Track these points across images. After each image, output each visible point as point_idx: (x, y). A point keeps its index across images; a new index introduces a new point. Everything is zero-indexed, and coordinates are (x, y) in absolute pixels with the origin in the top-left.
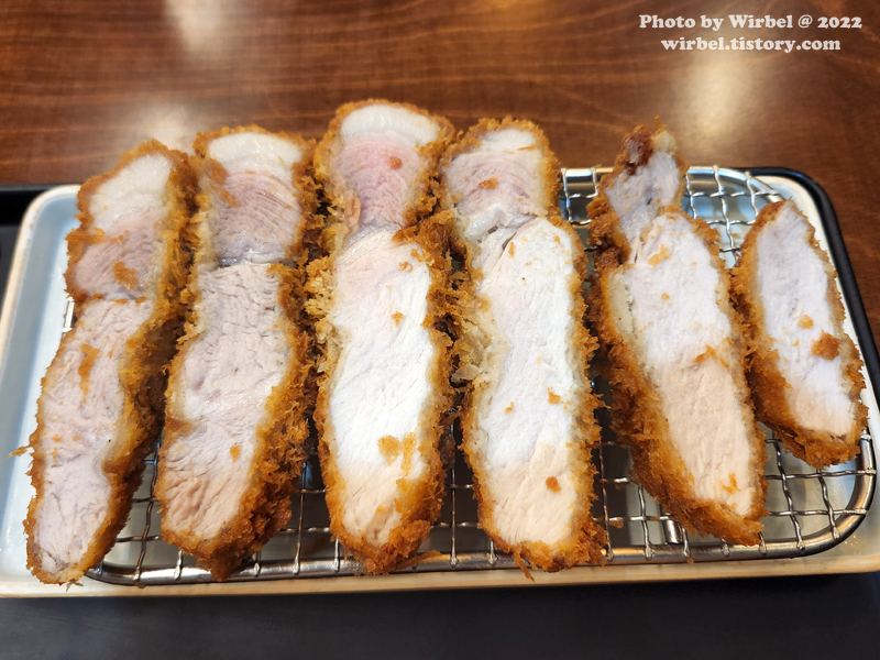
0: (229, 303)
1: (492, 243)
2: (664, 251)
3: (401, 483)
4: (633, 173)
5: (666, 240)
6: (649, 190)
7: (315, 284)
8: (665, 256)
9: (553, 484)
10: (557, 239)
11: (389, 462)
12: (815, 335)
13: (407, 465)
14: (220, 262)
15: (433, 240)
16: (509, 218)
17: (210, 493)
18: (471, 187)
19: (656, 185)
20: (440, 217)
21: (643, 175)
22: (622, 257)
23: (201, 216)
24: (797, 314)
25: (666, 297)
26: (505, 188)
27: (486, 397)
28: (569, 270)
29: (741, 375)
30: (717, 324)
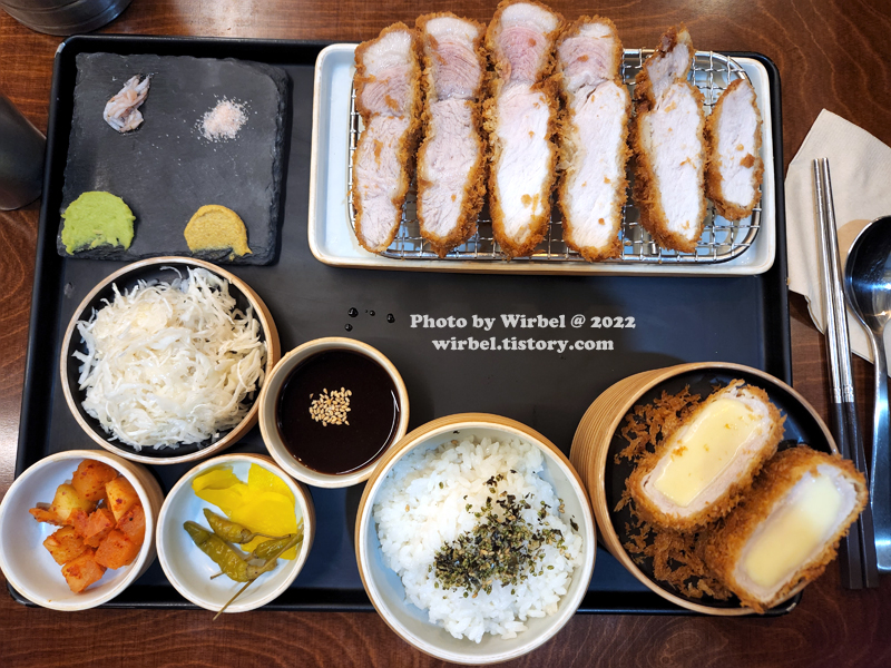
1: (582, 94)
2: (673, 104)
3: (533, 216)
4: (663, 57)
5: (675, 98)
6: (671, 67)
8: (674, 107)
9: (601, 221)
10: (618, 94)
11: (526, 207)
12: (743, 155)
13: (534, 209)
14: (439, 98)
15: (551, 91)
16: (592, 80)
17: (442, 217)
18: (573, 59)
19: (675, 65)
20: (555, 77)
21: (669, 57)
22: (650, 107)
23: (428, 70)
24: (736, 143)
25: (670, 130)
26: (592, 61)
27: (573, 178)
28: (622, 113)
29: (702, 173)
30: (695, 147)
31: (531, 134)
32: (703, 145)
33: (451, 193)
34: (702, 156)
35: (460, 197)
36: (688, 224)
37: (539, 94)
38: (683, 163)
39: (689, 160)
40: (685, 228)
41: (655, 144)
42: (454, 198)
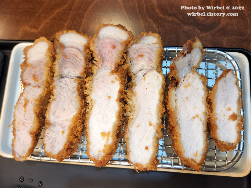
0: (63, 90)
1: (140, 74)
2: (189, 84)
3: (105, 145)
4: (185, 56)
5: (190, 80)
6: (190, 61)
7: (87, 85)
8: (189, 85)
9: (147, 148)
10: (158, 77)
11: (103, 139)
12: (231, 113)
13: (107, 140)
14: (61, 76)
15: (122, 74)
17: (56, 143)
18: (136, 56)
19: (192, 59)
20: (125, 67)
21: (188, 56)
22: (177, 84)
23: (56, 62)
25: (187, 98)
27: (132, 122)
28: (160, 87)
29: (205, 124)
30: (201, 108)
31: (109, 97)
32: (207, 107)
33: (62, 130)
34: (205, 114)
35: (67, 132)
36: (197, 154)
37: (115, 76)
38: (194, 118)
39: (197, 116)
40: (195, 156)
41: (178, 105)
42: (63, 132)
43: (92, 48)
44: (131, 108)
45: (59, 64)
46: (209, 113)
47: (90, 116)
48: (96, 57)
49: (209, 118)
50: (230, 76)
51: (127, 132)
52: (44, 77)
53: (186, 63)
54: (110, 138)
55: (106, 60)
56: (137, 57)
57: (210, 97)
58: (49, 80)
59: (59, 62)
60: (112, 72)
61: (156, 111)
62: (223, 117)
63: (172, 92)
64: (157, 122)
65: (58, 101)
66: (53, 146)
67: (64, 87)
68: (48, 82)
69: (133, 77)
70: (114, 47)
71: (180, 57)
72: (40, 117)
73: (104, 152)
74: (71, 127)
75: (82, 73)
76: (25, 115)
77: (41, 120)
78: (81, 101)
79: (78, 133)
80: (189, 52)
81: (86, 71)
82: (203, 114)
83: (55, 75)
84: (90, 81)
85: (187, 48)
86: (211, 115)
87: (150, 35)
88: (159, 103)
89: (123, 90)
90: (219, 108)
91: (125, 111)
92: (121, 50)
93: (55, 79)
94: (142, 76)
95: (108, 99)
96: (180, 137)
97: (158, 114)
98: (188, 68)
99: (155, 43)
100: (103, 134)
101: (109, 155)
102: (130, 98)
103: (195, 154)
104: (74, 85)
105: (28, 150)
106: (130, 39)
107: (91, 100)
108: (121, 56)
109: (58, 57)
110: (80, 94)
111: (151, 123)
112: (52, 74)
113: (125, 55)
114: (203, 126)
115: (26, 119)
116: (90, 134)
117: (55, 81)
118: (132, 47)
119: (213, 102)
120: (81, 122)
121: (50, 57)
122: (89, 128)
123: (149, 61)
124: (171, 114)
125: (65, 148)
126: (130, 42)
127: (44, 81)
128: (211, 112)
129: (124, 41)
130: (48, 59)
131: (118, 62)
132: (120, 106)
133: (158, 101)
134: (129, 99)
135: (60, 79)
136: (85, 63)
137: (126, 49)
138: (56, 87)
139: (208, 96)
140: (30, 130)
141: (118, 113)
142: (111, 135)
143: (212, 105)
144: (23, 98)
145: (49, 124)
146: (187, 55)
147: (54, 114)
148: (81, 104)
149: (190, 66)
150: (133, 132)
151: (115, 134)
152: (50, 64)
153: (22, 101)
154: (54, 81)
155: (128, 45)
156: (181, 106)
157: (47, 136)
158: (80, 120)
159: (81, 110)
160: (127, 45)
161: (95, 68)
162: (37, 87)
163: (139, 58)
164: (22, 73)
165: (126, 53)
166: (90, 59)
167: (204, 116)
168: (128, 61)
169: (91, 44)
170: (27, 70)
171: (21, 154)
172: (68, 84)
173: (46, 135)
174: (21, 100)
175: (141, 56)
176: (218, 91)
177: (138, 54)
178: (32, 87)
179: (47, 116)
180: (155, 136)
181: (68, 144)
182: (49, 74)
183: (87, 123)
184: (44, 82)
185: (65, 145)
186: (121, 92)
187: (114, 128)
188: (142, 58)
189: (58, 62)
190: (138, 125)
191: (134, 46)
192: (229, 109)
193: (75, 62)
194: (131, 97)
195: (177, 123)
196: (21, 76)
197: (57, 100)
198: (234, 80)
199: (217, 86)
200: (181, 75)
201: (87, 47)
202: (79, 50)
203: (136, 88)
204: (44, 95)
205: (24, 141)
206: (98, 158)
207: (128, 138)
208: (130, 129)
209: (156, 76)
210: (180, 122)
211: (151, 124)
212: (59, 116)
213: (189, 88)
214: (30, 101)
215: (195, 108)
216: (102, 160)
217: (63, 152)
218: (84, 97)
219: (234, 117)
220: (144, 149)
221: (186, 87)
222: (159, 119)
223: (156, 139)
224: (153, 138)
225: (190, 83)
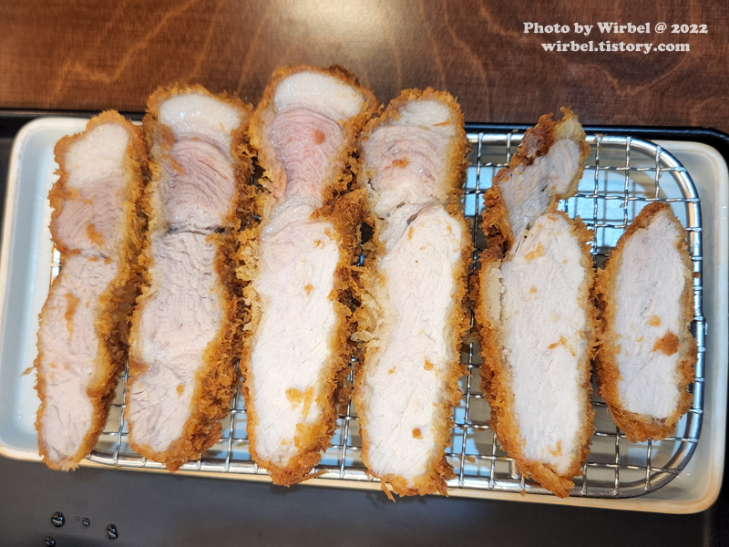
0: (176, 268)
1: (399, 219)
2: (540, 247)
3: (299, 426)
4: (531, 162)
5: (543, 237)
6: (545, 178)
7: (245, 253)
8: (540, 251)
9: (417, 433)
10: (450, 228)
11: (294, 406)
12: (660, 332)
13: (306, 410)
15: (345, 219)
17: (162, 420)
19: (553, 173)
20: (354, 197)
21: (541, 163)
22: (506, 247)
23: (153, 186)
24: (648, 313)
25: (534, 290)
27: (375, 359)
28: (456, 256)
29: (585, 363)
30: (575, 317)
31: (309, 288)
32: (590, 314)
33: (177, 382)
34: (586, 335)
35: (190, 390)
36: (559, 447)
37: (325, 225)
38: (553, 346)
39: (563, 341)
40: (554, 454)
41: (508, 311)
42: (180, 389)
43: (255, 142)
44: (372, 317)
45: (160, 192)
46: (597, 332)
47: (254, 343)
48: (269, 169)
49: (597, 347)
50: (660, 224)
51: (360, 387)
52: (120, 231)
53: (534, 184)
54: (314, 404)
55: (298, 178)
56: (387, 168)
57: (600, 287)
58: (135, 239)
59: (162, 185)
60: (317, 215)
61: (444, 328)
62: (637, 343)
63: (491, 274)
64: (447, 358)
65: (163, 301)
66: (154, 428)
67: (179, 259)
68: (132, 246)
69: (378, 227)
70: (320, 138)
71: (516, 169)
72: (113, 345)
73: (297, 445)
74: (203, 375)
75: (228, 218)
76: (70, 340)
77: (115, 354)
78: (227, 299)
79: (223, 391)
80: (543, 152)
81: (241, 210)
82: (579, 337)
83: (151, 223)
84: (253, 240)
85: (536, 141)
86: (603, 337)
87: (427, 98)
88: (453, 303)
89: (349, 267)
90: (627, 317)
91: (355, 326)
92: (341, 148)
93: (153, 235)
94: (404, 222)
95: (305, 292)
96: (513, 401)
97: (450, 335)
98: (540, 198)
99: (443, 124)
100: (293, 394)
101: (310, 454)
102: (369, 290)
103: (554, 447)
104: (206, 255)
105: (85, 439)
106: (369, 114)
107: (258, 298)
108: (341, 165)
109: (159, 169)
110: (223, 279)
111: (431, 362)
112: (142, 221)
113: (352, 161)
114: (578, 369)
115: (74, 354)
116: (255, 393)
117: (153, 243)
118: (374, 135)
119: (610, 302)
120: (230, 359)
121: (136, 171)
122: (253, 377)
123: (424, 178)
124: (488, 336)
125: (187, 432)
126: (367, 122)
127: (121, 242)
128: (603, 330)
129: (350, 119)
130: (129, 176)
131: (333, 185)
132: (339, 313)
133: (451, 299)
134: (367, 292)
135: (165, 235)
136: (237, 186)
137: (355, 145)
138: (156, 260)
139: (595, 284)
140: (86, 384)
141: (335, 335)
142: (315, 397)
143: (607, 309)
144: (61, 292)
145: (140, 366)
146: (537, 161)
147: (153, 336)
148: (229, 309)
149: (545, 193)
150: (377, 388)
151: (328, 393)
152: (135, 194)
153: (60, 300)
154: (150, 243)
155: (361, 130)
156: (517, 313)
157: (135, 400)
158: (226, 356)
159: (229, 326)
160: (359, 130)
161: (265, 203)
162: (102, 261)
163: (396, 171)
164: (55, 216)
165: (356, 155)
166: (252, 174)
167: (583, 341)
168: (363, 178)
169: (253, 130)
170: (70, 207)
171: (63, 452)
172: (189, 251)
173: (133, 397)
174: (57, 298)
175: (402, 163)
176: (623, 268)
177: (393, 158)
178: (86, 260)
179: (134, 343)
180: (442, 400)
181: (195, 421)
182: (135, 221)
183: (247, 364)
184: (122, 246)
185: (188, 424)
186: (342, 272)
187: (323, 376)
188: (405, 171)
189: (158, 186)
190: (392, 368)
191: (381, 133)
192: (656, 322)
193: (207, 184)
194: (373, 286)
195: (504, 362)
196: (53, 228)
197: (159, 298)
198: (673, 236)
199: (621, 255)
200: (517, 219)
201: (242, 138)
202: (218, 148)
203: (386, 258)
204: (123, 283)
205: (70, 415)
206: (281, 462)
207: (363, 404)
208: (370, 380)
209: (444, 226)
210: (511, 360)
211: (428, 365)
212: (167, 344)
213: (540, 260)
214: (84, 300)
215: (557, 317)
216: (292, 467)
217: (183, 445)
218: (235, 288)
219: (669, 344)
220: (411, 434)
221: (531, 256)
222: (453, 351)
223: (445, 408)
224: (435, 405)
225: (542, 247)
